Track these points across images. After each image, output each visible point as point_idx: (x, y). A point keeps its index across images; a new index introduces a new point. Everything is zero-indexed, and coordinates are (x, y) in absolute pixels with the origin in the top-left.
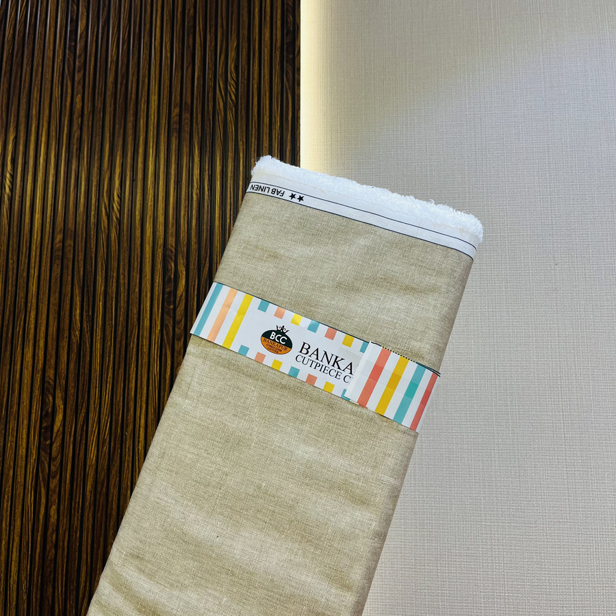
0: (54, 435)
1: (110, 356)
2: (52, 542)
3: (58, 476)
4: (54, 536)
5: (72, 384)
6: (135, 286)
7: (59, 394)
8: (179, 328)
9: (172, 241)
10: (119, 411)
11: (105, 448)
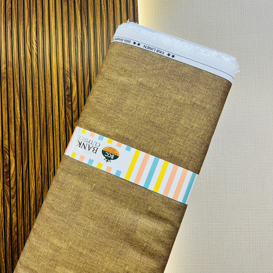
0: (11, 176)
1: (38, 132)
2: (15, 232)
3: (15, 198)
4: (16, 228)
5: (18, 148)
6: (49, 92)
7: (12, 154)
8: (75, 115)
9: (67, 65)
10: (45, 162)
11: (39, 182)
